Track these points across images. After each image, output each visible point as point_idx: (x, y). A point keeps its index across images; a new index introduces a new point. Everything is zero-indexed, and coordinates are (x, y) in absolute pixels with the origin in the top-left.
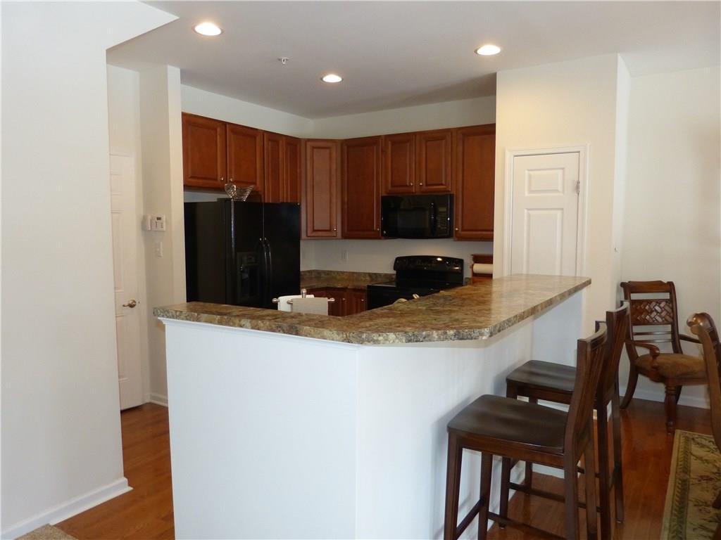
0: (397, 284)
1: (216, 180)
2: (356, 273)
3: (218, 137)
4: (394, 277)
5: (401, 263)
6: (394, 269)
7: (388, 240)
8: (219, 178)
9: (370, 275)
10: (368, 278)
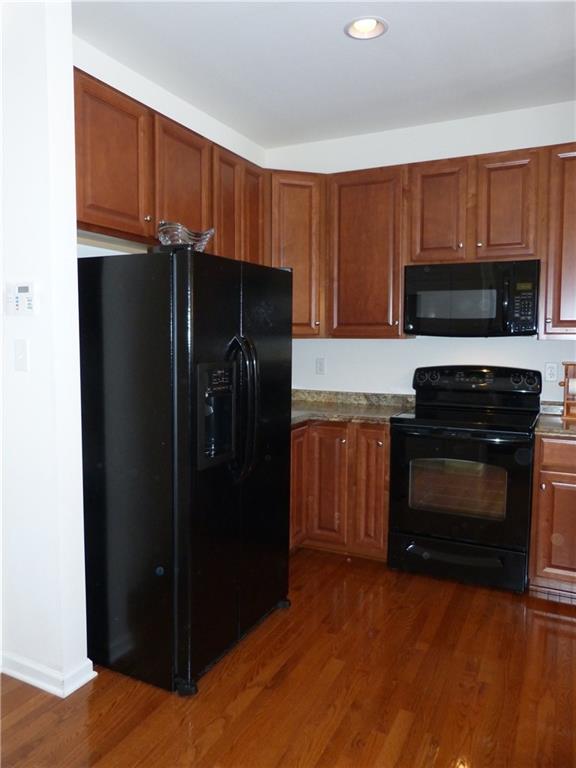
0: (417, 413)
1: (137, 219)
2: (342, 394)
3: (141, 134)
4: (413, 400)
5: (425, 378)
6: (414, 388)
7: (408, 340)
8: (141, 216)
9: (366, 396)
10: (364, 402)
